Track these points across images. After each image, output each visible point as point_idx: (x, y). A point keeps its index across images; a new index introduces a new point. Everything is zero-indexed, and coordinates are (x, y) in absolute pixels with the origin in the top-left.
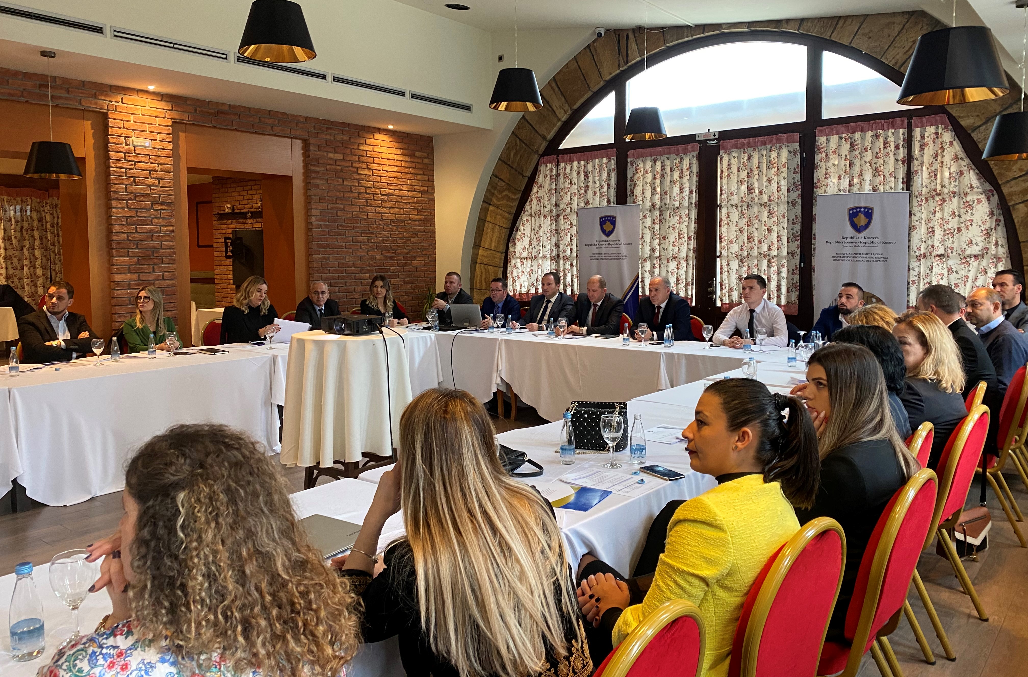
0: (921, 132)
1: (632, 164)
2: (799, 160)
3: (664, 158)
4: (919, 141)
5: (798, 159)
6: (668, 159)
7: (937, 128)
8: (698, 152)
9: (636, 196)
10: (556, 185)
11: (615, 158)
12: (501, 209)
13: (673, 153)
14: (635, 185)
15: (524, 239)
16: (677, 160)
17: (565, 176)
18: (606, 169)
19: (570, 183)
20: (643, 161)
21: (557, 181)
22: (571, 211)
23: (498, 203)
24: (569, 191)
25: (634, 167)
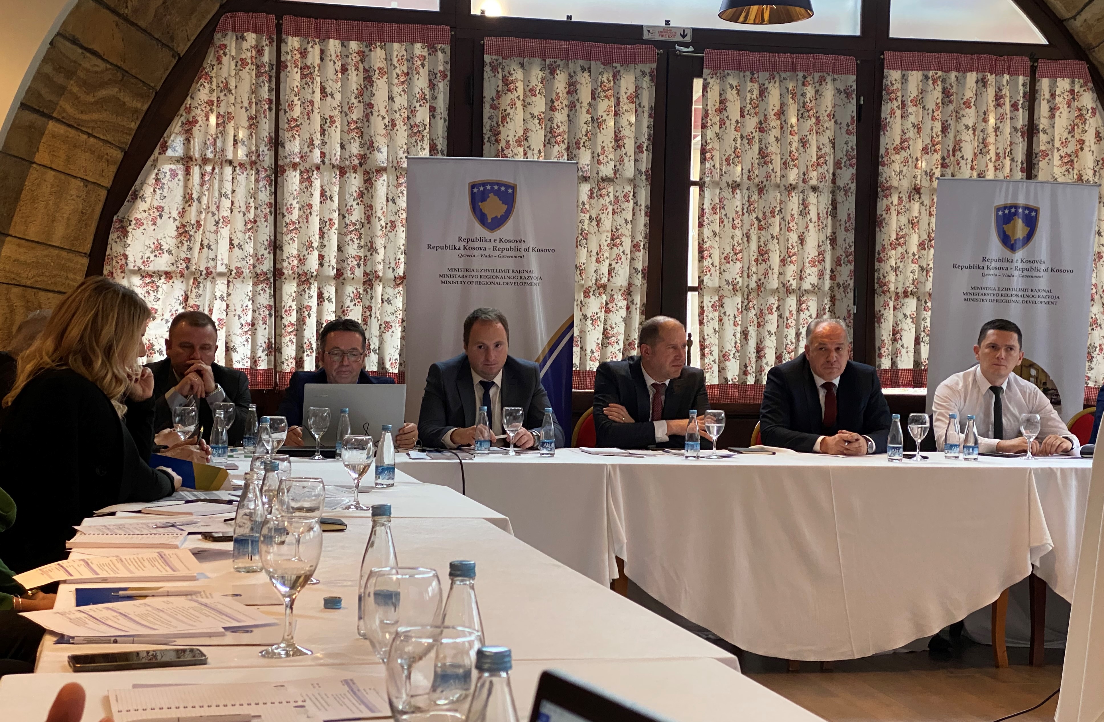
0: (1050, 86)
1: (494, 69)
2: (854, 108)
3: (574, 66)
4: (1049, 101)
5: (852, 108)
6: (583, 69)
7: (1073, 82)
8: (654, 66)
9: (508, 142)
10: (270, 90)
11: (448, 49)
12: (90, 135)
13: (597, 59)
14: (504, 118)
15: (159, 221)
16: (605, 76)
17: (306, 72)
18: (421, 70)
19: (318, 90)
20: (522, 65)
21: (274, 79)
22: (323, 162)
23: (78, 116)
24: (316, 111)
25: (500, 76)
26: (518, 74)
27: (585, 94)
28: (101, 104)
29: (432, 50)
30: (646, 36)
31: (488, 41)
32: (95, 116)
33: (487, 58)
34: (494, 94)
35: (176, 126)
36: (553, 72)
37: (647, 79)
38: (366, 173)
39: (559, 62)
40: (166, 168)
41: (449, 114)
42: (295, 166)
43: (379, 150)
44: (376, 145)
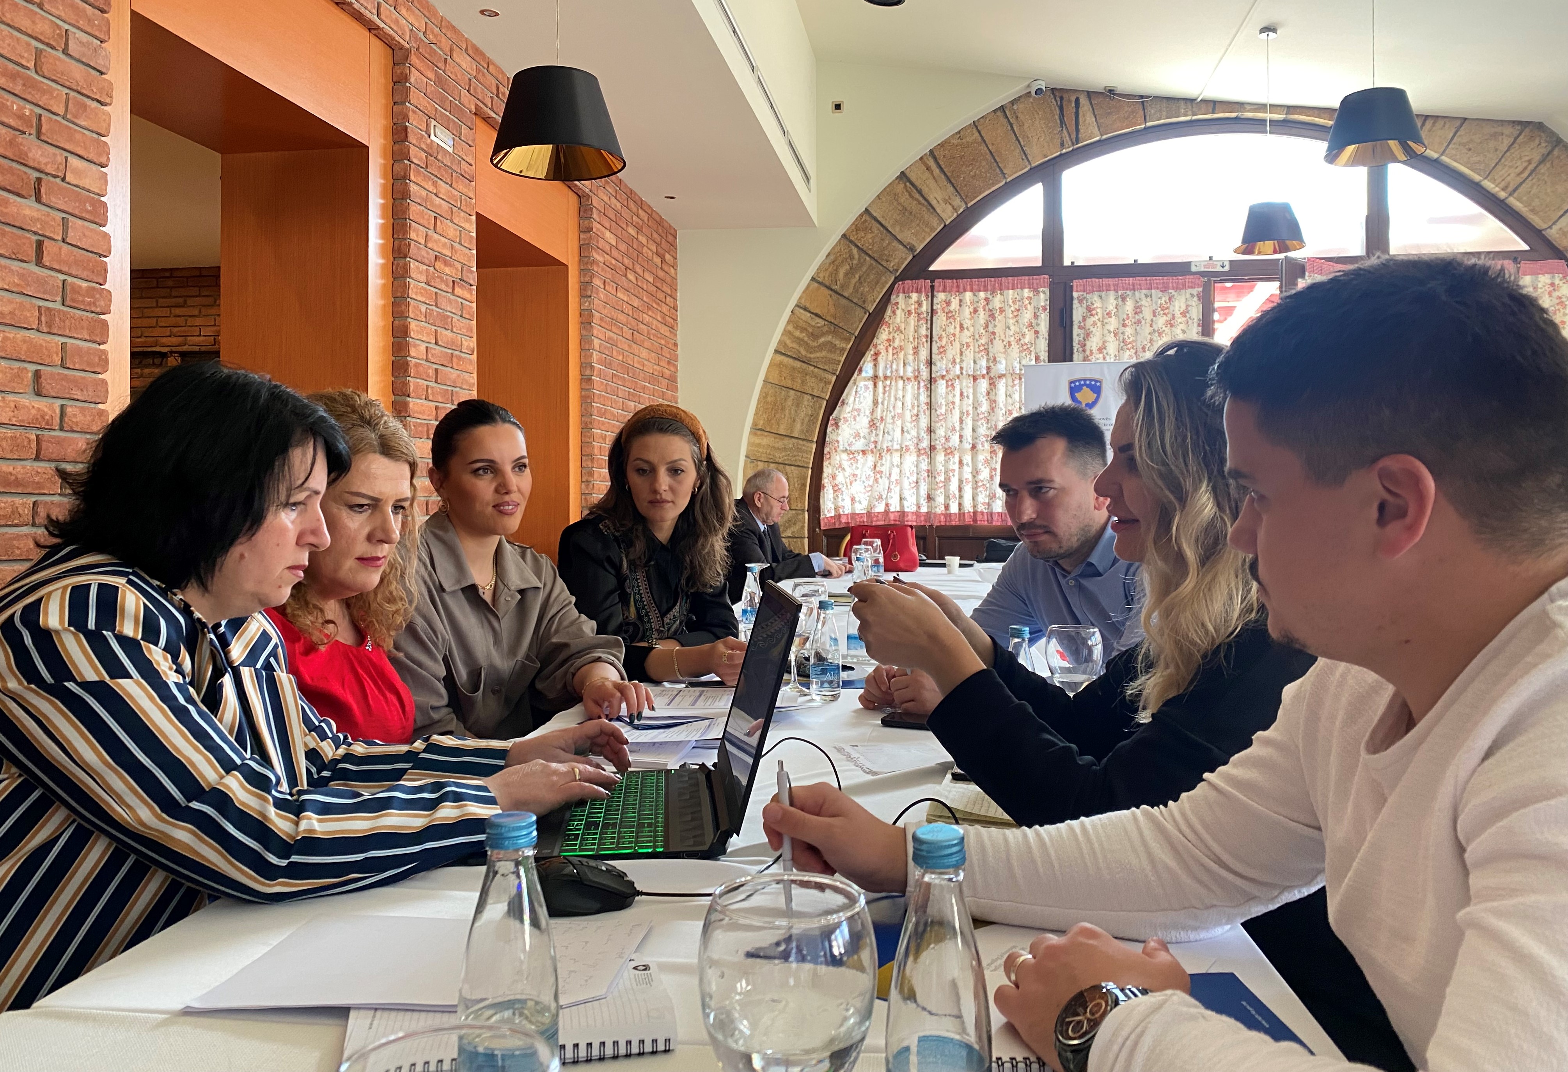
1: (1080, 301)
3: (1139, 294)
6: (1146, 296)
7: (1553, 277)
8: (1201, 289)
9: (1091, 351)
10: (927, 329)
11: (1047, 291)
12: (815, 367)
13: (1157, 288)
14: (1088, 335)
15: (858, 418)
16: (1164, 299)
17: (950, 315)
18: (1029, 307)
19: (958, 327)
20: (1101, 297)
21: (929, 322)
22: (962, 373)
23: (808, 355)
24: (957, 340)
25: (1085, 306)
26: (1098, 304)
27: (1147, 314)
28: (821, 347)
29: (1036, 292)
30: (1194, 269)
31: (1075, 283)
32: (818, 355)
33: (1075, 294)
34: (1081, 319)
35: (868, 357)
36: (1124, 299)
37: (1196, 299)
38: (991, 378)
39: (1128, 292)
40: (862, 384)
41: (1049, 335)
42: (943, 377)
43: (1000, 362)
44: (998, 359)
